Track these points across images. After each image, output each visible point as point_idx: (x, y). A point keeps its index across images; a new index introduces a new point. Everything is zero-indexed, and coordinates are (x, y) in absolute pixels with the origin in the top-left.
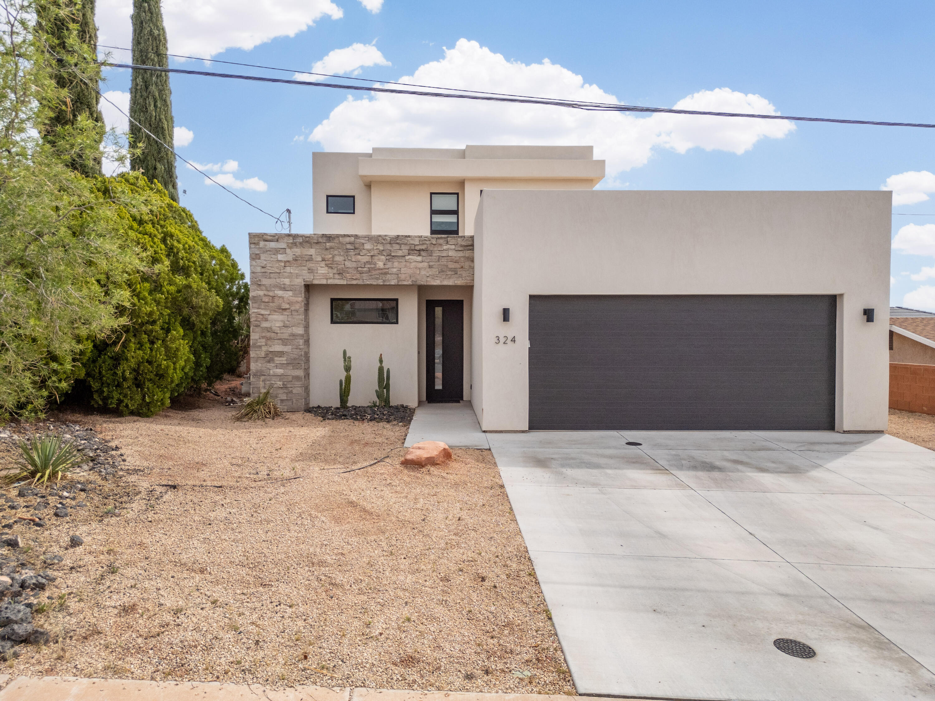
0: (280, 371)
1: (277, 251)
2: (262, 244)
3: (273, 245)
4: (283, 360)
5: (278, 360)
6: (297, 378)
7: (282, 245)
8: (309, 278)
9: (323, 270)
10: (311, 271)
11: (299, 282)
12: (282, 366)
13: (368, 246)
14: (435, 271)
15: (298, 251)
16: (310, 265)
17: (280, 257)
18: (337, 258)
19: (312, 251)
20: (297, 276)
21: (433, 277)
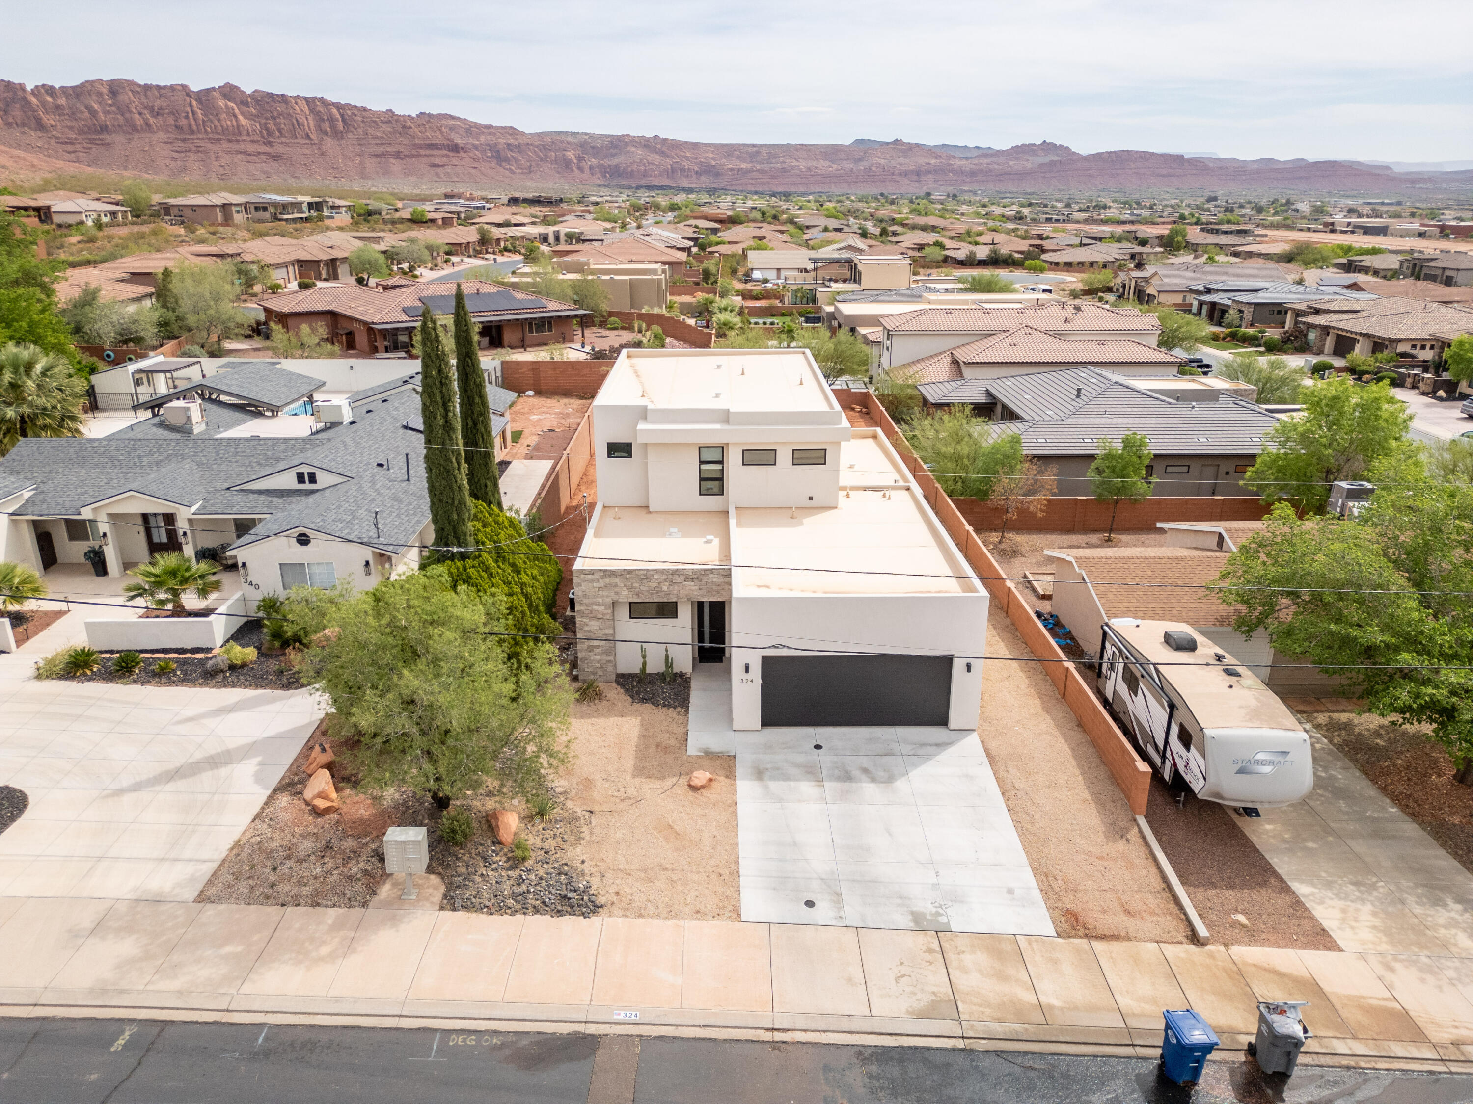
0: (598, 657)
1: (593, 581)
2: (582, 576)
3: (590, 577)
4: (599, 650)
5: (596, 650)
6: (609, 662)
7: (596, 577)
8: (616, 598)
9: (625, 592)
10: (617, 593)
11: (609, 600)
12: (598, 654)
13: (656, 576)
14: (704, 592)
15: (607, 580)
16: (617, 589)
17: (595, 584)
18: (635, 585)
19: (617, 580)
20: (607, 596)
21: (702, 596)
